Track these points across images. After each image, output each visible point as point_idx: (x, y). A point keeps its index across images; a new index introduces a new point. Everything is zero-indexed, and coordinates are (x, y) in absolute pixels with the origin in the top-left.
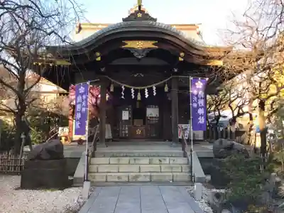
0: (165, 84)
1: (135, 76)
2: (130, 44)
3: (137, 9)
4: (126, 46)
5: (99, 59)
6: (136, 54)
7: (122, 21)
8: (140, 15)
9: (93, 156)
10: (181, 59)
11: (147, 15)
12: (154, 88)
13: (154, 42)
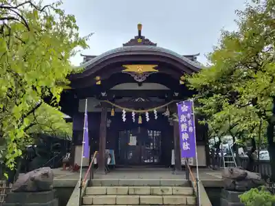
0: (166, 107)
1: (137, 100)
2: (131, 68)
3: (137, 35)
4: (126, 70)
5: (99, 83)
6: (136, 78)
7: (122, 46)
8: (140, 40)
9: (90, 184)
10: (181, 83)
11: (148, 40)
12: (155, 112)
13: (154, 66)
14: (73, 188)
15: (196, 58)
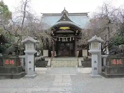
1: (64, 36)
4: (61, 29)
10: (77, 32)
13: (69, 27)
14: (48, 61)
15: (88, 14)
